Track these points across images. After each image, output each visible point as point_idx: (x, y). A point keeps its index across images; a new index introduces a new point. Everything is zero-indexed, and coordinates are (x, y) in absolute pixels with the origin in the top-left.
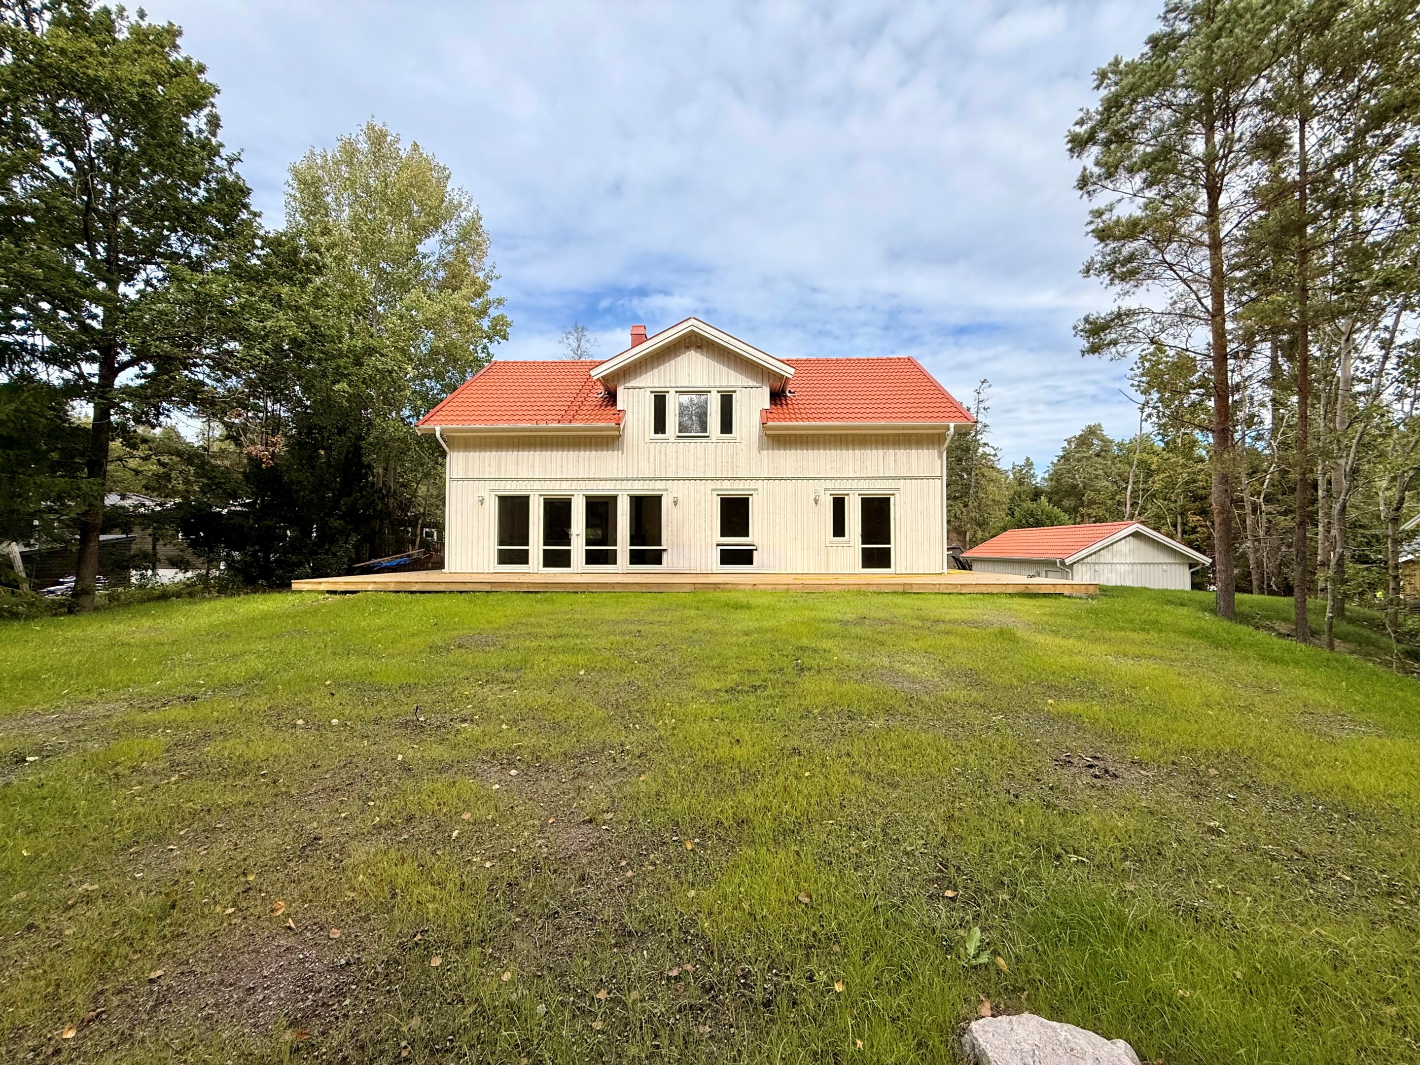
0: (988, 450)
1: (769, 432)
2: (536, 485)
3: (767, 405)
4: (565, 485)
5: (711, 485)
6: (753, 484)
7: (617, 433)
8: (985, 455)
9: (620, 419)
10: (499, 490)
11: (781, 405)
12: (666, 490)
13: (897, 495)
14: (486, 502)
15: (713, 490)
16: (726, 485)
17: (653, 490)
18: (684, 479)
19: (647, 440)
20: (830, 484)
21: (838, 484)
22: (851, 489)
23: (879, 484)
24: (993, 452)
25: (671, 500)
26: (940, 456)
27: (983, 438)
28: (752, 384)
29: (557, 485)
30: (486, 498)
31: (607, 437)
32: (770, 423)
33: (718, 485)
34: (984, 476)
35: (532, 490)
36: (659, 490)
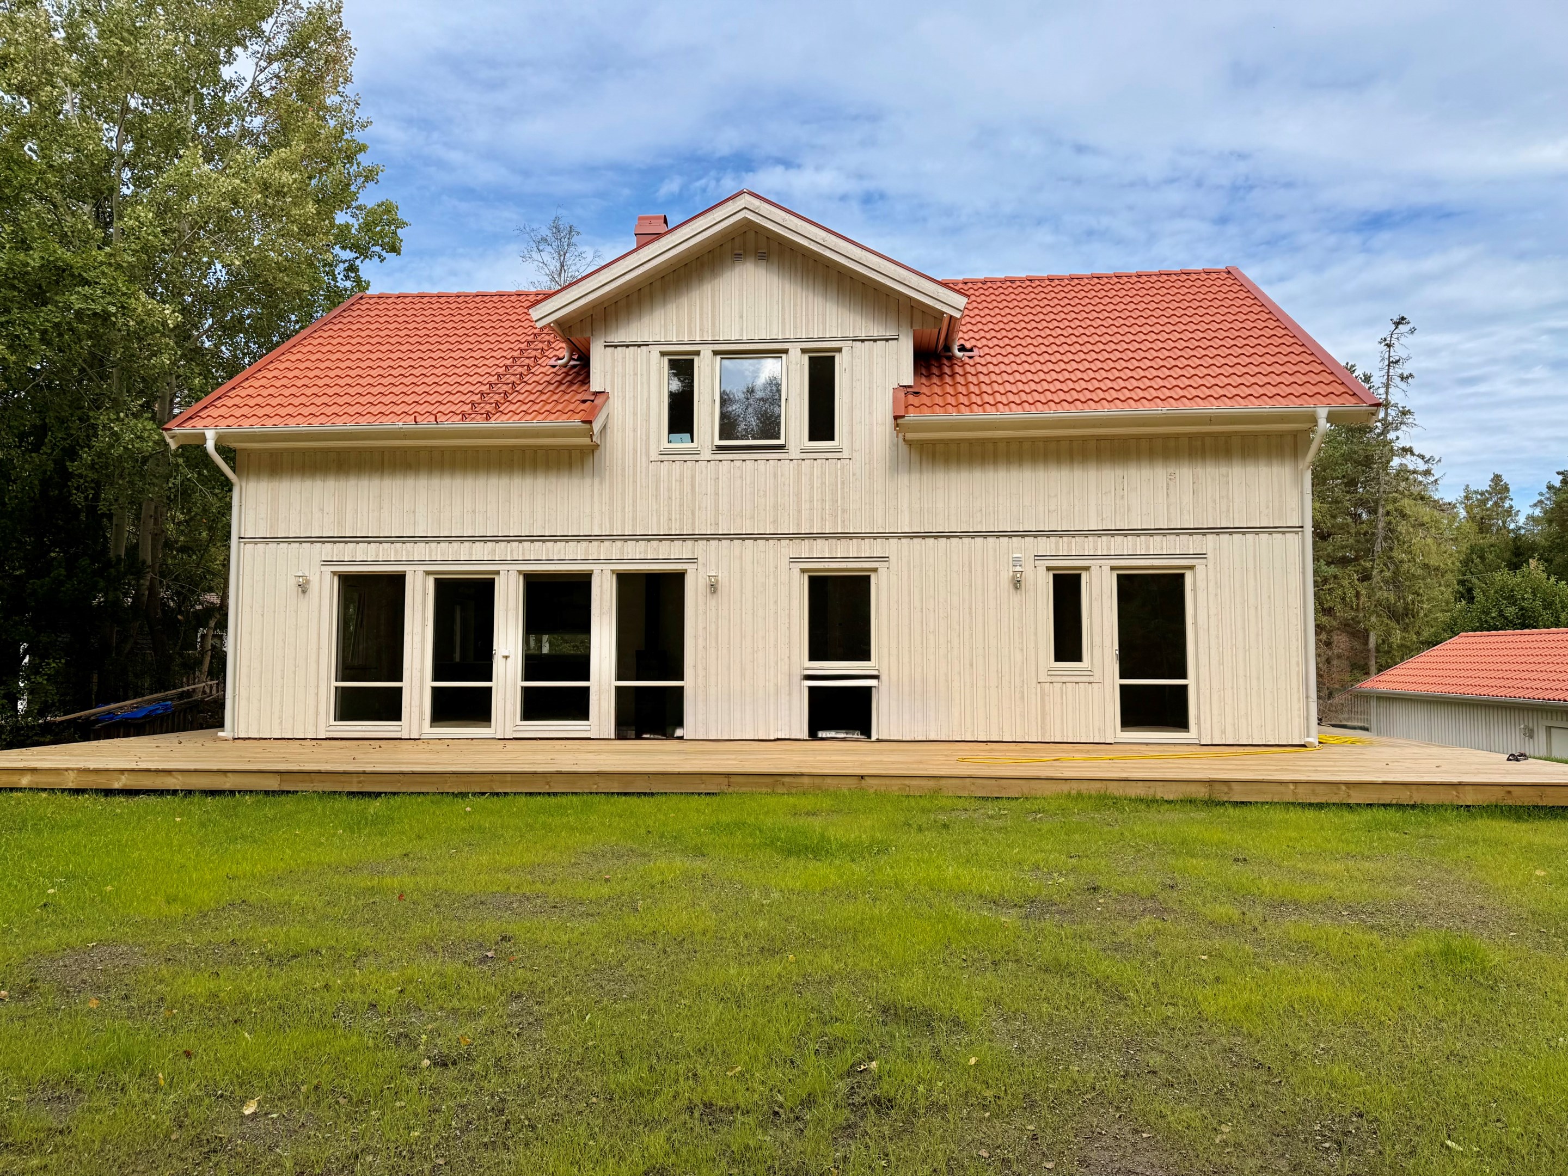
0: (1411, 462)
1: (910, 436)
2: (420, 551)
3: (908, 378)
4: (480, 551)
5: (787, 549)
6: (877, 547)
7: (586, 441)
8: (1403, 473)
9: (595, 411)
10: (341, 562)
11: (941, 376)
12: (693, 560)
13: (1200, 569)
14: (314, 587)
15: (794, 560)
16: (821, 548)
17: (667, 560)
18: (731, 537)
19: (654, 456)
20: (1045, 546)
21: (1063, 546)
22: (1094, 557)
23: (1157, 545)
24: (1422, 466)
25: (703, 582)
26: (1298, 480)
27: (1402, 437)
28: (876, 332)
29: (463, 551)
30: (314, 580)
31: (570, 449)
32: (912, 417)
33: (804, 549)
34: (1404, 516)
35: (410, 562)
36: (679, 560)
